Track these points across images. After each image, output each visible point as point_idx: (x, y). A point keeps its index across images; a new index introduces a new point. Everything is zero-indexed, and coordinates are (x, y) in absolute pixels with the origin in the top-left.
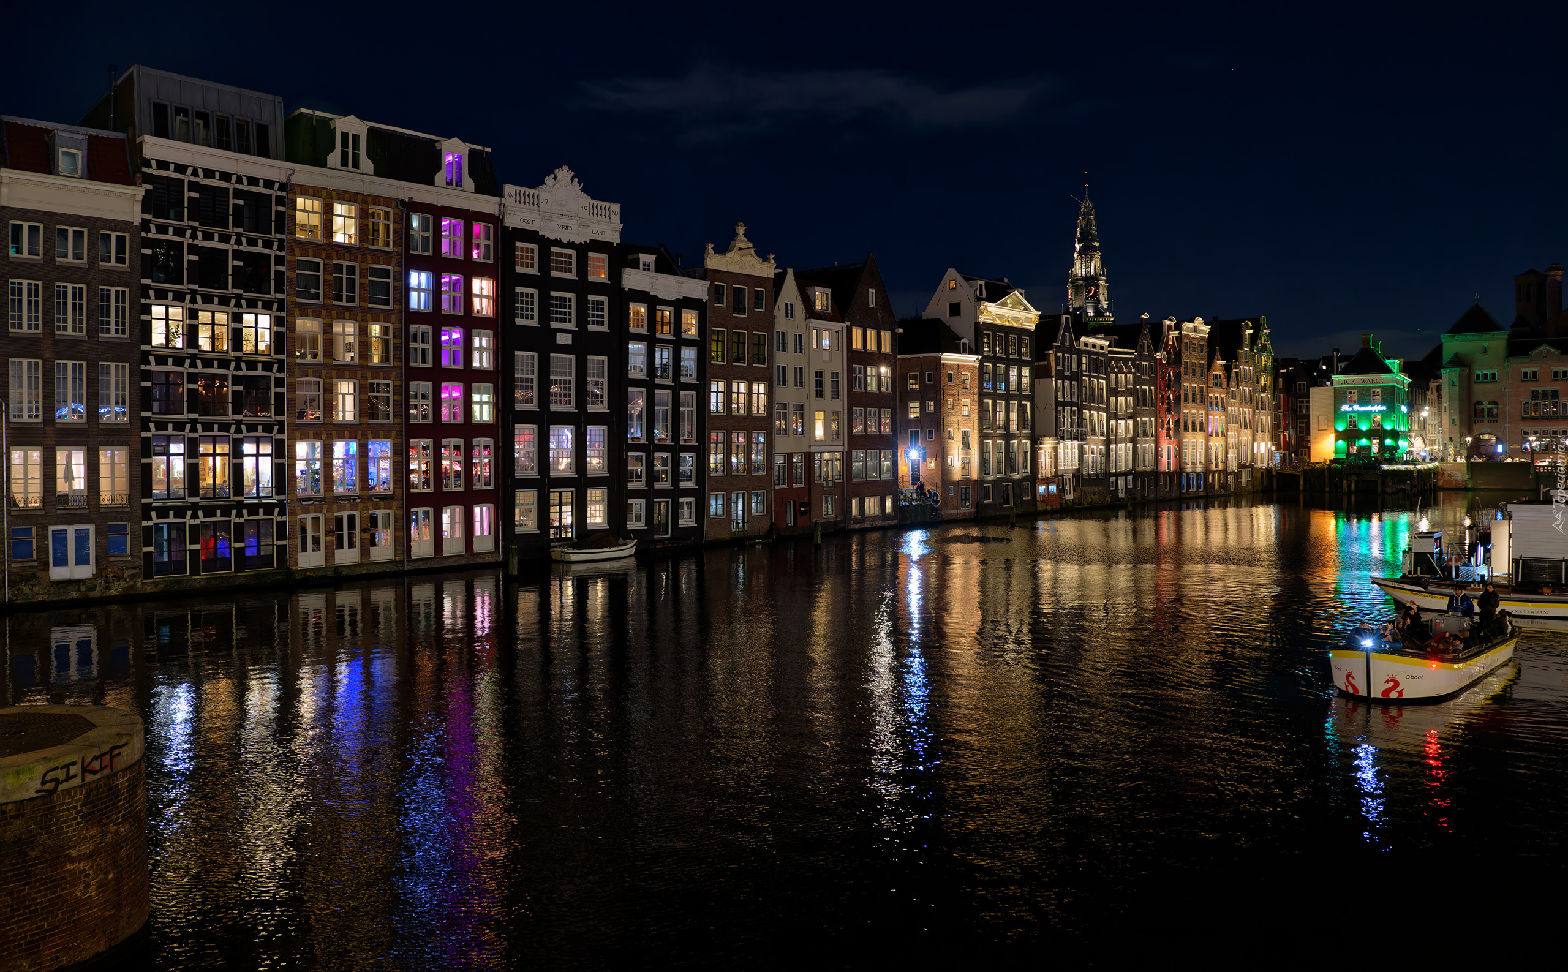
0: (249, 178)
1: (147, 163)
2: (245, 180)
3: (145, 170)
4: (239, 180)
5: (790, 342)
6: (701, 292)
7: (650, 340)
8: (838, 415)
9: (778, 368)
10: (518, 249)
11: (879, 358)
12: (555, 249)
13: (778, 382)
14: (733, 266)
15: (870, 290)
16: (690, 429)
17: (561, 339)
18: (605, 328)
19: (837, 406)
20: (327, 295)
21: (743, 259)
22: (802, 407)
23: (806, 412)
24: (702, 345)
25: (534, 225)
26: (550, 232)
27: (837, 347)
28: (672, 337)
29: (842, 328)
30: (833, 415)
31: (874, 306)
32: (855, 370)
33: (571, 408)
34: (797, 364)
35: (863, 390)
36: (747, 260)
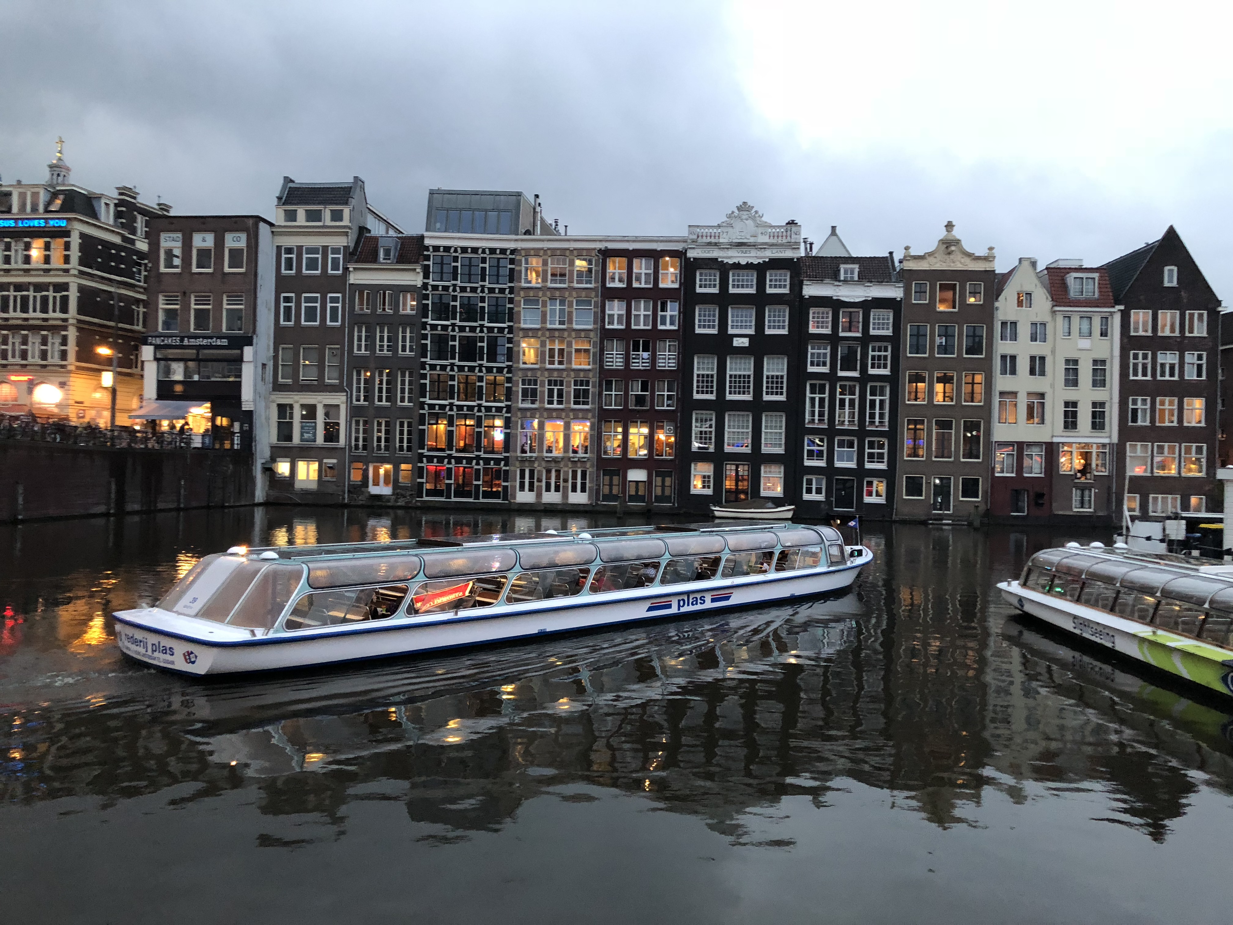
0: (490, 249)
1: (427, 248)
2: (487, 251)
3: (425, 253)
4: (484, 251)
5: (1024, 331)
6: (894, 292)
7: (833, 339)
8: (1102, 404)
9: (1004, 357)
10: (701, 275)
11: (1181, 343)
12: (737, 271)
13: (1004, 372)
14: (938, 264)
15: (1167, 269)
16: (882, 416)
17: (738, 342)
18: (785, 332)
19: (1100, 395)
20: (544, 321)
21: (952, 257)
22: (1042, 395)
23: (1048, 401)
24: (895, 340)
25: (714, 253)
26: (729, 258)
27: (1104, 334)
28: (859, 335)
29: (1112, 313)
30: (1094, 405)
31: (1175, 284)
32: (1136, 357)
33: (748, 397)
34: (1034, 353)
35: (1149, 378)
36: (958, 256)
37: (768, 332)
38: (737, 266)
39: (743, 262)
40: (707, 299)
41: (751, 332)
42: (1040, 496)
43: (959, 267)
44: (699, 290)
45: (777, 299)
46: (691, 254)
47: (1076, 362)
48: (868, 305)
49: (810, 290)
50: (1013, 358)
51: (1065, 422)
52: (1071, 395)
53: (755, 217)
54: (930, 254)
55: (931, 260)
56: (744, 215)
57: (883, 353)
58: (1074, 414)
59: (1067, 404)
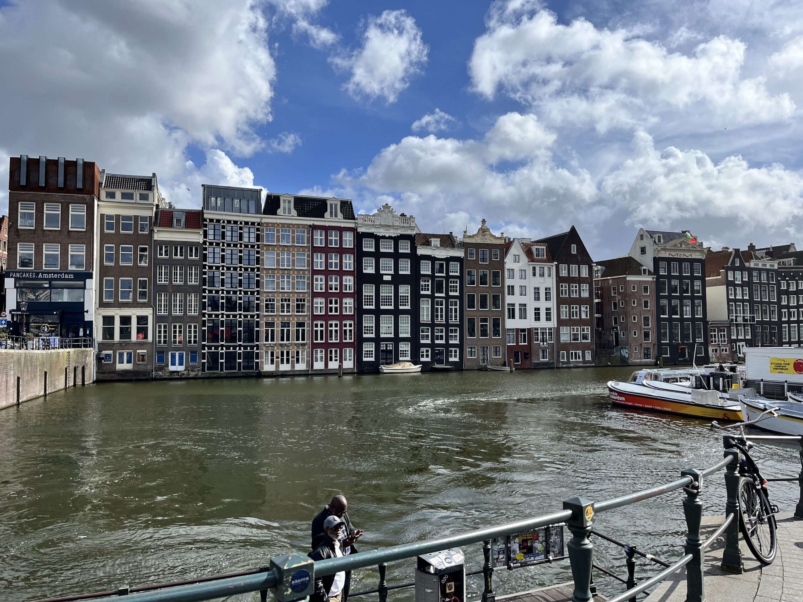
1: (206, 220)
2: (243, 223)
3: (205, 223)
4: (241, 223)
5: (517, 274)
6: (460, 253)
7: (432, 277)
8: (549, 309)
9: (509, 286)
10: (365, 241)
11: (579, 280)
12: (383, 240)
13: (509, 294)
14: (479, 240)
15: (572, 245)
16: (456, 317)
17: (386, 278)
18: (408, 273)
19: (549, 304)
20: (278, 265)
21: (485, 237)
22: (525, 305)
23: (528, 308)
24: (461, 278)
25: (372, 230)
26: (380, 233)
27: (549, 275)
28: (444, 275)
29: (552, 266)
30: (547, 309)
31: (575, 253)
32: (562, 286)
33: (392, 307)
34: (521, 285)
35: (567, 296)
36: (487, 237)
37: (401, 273)
38: (384, 237)
39: (387, 236)
40: (369, 254)
41: (392, 272)
42: (526, 354)
43: (488, 242)
44: (364, 250)
45: (405, 256)
46: (360, 230)
47: (538, 289)
48: (449, 260)
49: (421, 251)
50: (513, 287)
51: (535, 318)
52: (537, 304)
53: (391, 212)
54: (476, 235)
55: (476, 238)
56: (387, 210)
57: (455, 284)
58: (539, 314)
59: (535, 309)
